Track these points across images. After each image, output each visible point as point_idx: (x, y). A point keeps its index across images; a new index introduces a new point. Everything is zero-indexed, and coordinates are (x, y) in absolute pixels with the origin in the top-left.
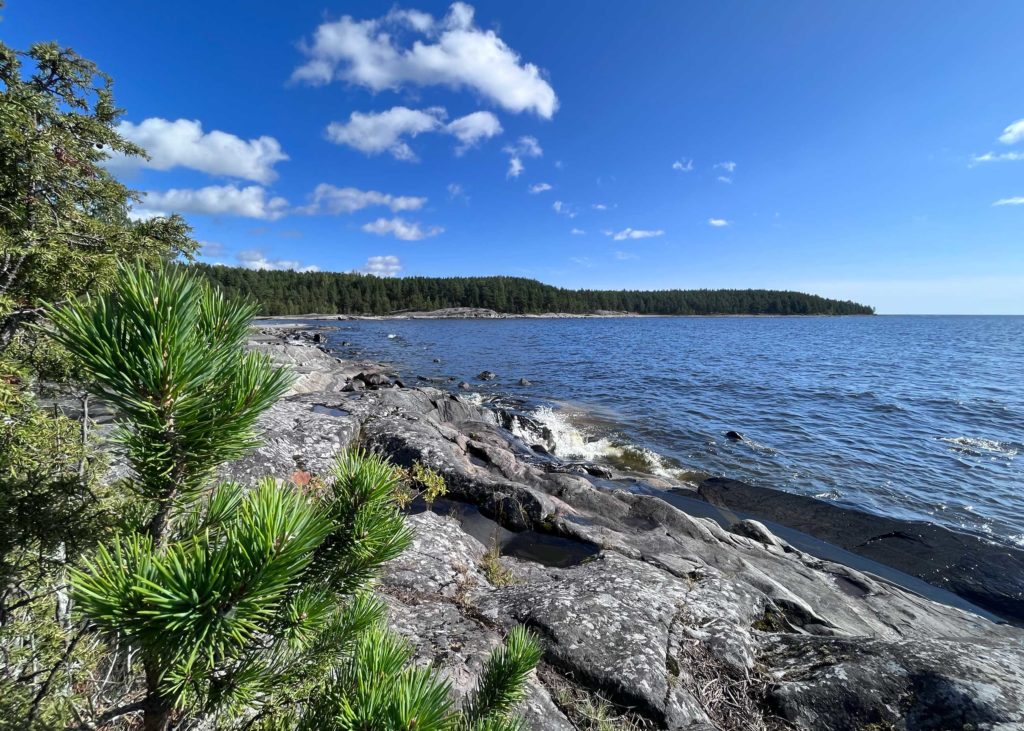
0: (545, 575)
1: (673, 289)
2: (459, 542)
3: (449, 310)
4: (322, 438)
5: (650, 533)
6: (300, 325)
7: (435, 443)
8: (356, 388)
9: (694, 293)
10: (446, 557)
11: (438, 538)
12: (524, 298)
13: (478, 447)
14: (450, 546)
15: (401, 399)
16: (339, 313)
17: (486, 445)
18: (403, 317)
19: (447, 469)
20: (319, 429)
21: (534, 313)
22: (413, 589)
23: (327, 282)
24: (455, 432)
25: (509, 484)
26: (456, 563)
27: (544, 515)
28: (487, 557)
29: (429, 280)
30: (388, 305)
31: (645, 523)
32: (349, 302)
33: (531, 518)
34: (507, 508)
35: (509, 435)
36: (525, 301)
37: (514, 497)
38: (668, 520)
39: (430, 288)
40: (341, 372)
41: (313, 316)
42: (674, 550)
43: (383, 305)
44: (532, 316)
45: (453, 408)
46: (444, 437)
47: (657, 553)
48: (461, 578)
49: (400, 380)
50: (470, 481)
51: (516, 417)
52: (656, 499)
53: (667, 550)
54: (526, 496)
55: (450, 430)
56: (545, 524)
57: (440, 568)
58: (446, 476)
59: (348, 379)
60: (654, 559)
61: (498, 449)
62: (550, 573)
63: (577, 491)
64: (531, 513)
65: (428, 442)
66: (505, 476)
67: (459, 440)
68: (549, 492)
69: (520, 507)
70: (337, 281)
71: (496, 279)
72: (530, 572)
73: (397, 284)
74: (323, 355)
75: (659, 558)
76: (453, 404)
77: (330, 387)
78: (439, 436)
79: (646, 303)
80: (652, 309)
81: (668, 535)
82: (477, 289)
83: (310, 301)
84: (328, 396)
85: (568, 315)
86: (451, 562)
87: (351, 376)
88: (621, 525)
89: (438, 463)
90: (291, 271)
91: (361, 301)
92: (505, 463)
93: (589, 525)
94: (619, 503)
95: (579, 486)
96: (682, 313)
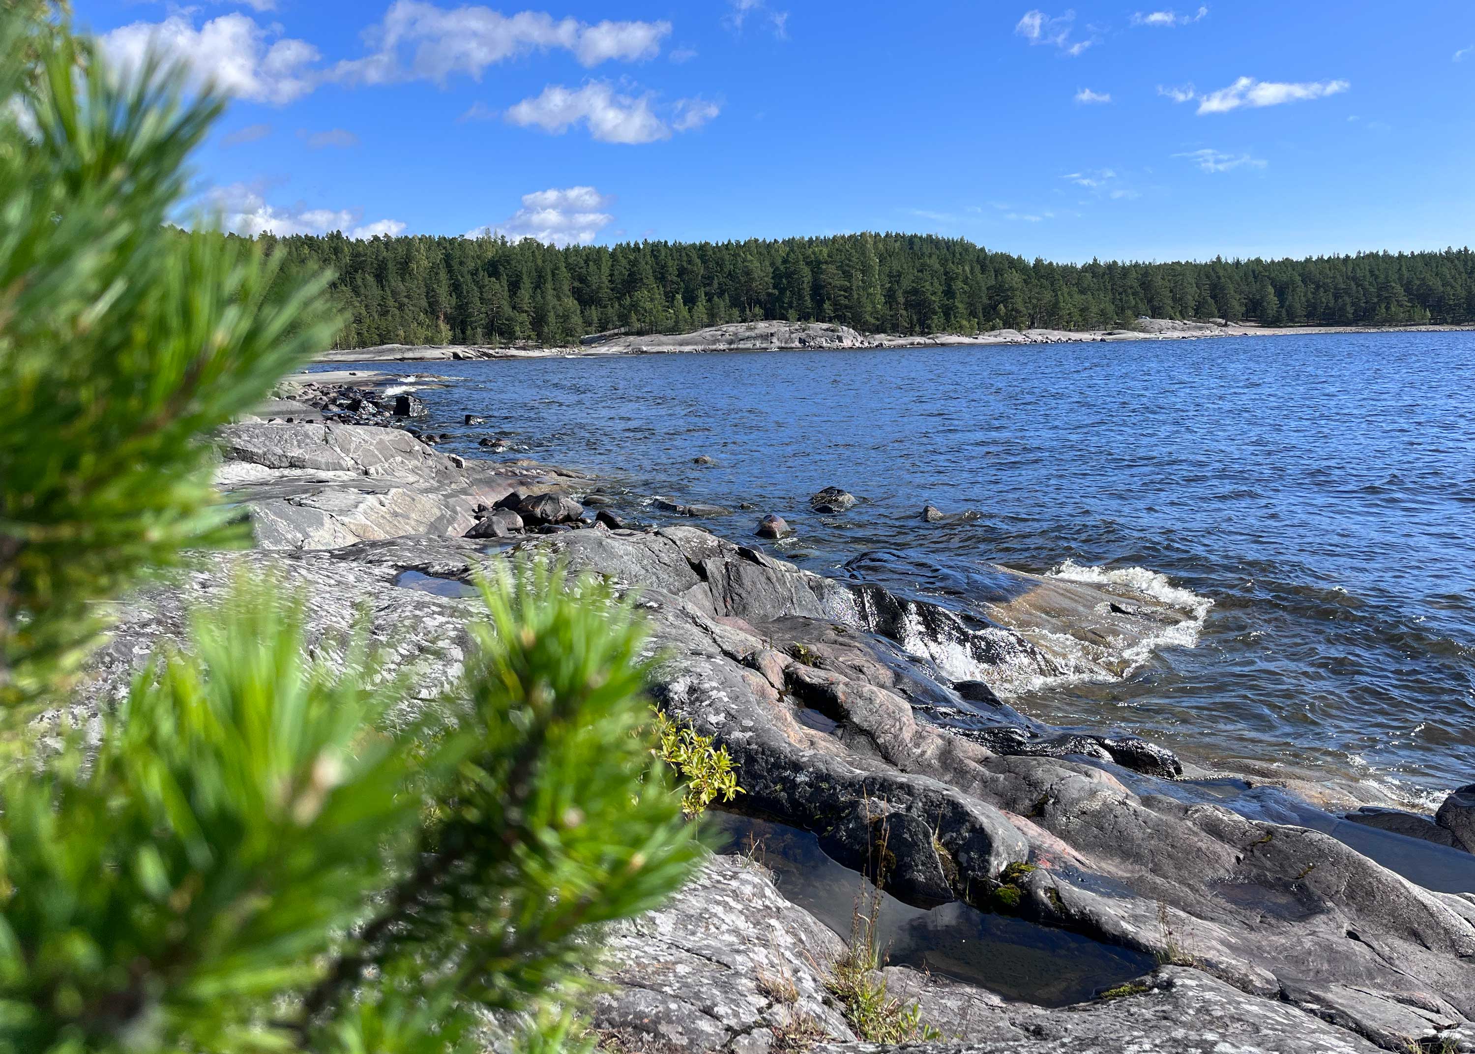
0: (1004, 1024)
1: (1367, 250)
2: (773, 922)
3: (731, 328)
4: (421, 649)
5: (1298, 929)
6: (362, 375)
7: (704, 667)
8: (501, 530)
9: (1427, 260)
10: (739, 958)
11: (719, 910)
12: (933, 291)
13: (815, 681)
14: (751, 931)
15: (612, 555)
16: (454, 342)
17: (835, 676)
18: (615, 349)
19: (737, 735)
20: (414, 628)
21: (959, 330)
22: (658, 1035)
23: (422, 263)
24: (754, 642)
25: (903, 778)
26: (768, 976)
27: (998, 864)
28: (847, 964)
29: (679, 249)
30: (576, 320)
31: (1283, 900)
32: (478, 312)
33: (962, 870)
34: (896, 840)
35: (893, 653)
36: (936, 300)
37: (914, 813)
38: (1351, 895)
39: (682, 272)
40: (464, 492)
41: (393, 351)
42: (1371, 977)
43: (565, 318)
44: (954, 339)
45: (747, 582)
46: (726, 653)
47: (1322, 981)
48: (782, 1015)
49: (611, 512)
50: (797, 767)
51: (913, 607)
52: (1316, 835)
53: (1351, 978)
54: (948, 812)
55: (742, 635)
56: (1003, 889)
57: (726, 987)
58: (735, 751)
59: (482, 508)
60: (1317, 999)
61: (868, 688)
62: (1019, 1019)
63: (1085, 805)
64: (963, 857)
65: (686, 664)
66: (888, 758)
67: (764, 661)
68: (1009, 804)
69: (934, 839)
70: (448, 259)
71: (857, 242)
72: (963, 1013)
73: (598, 261)
74: (417, 446)
75: (1329, 996)
76: (748, 570)
77: (436, 527)
78: (714, 649)
79: (1281, 292)
80: (1300, 311)
81: (1352, 935)
82: (806, 271)
83: (384, 313)
84: (431, 549)
85: (1055, 335)
86: (753, 974)
87: (489, 500)
88: (1210, 899)
89: (713, 719)
90: (336, 237)
91: (508, 310)
92: (888, 723)
93: (1123, 896)
94: (1205, 842)
95: (1093, 793)
96: (1390, 321)
